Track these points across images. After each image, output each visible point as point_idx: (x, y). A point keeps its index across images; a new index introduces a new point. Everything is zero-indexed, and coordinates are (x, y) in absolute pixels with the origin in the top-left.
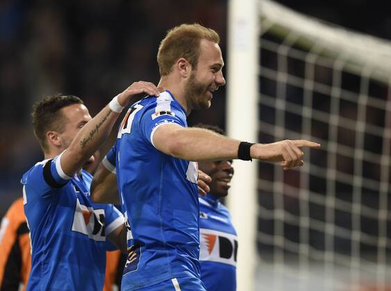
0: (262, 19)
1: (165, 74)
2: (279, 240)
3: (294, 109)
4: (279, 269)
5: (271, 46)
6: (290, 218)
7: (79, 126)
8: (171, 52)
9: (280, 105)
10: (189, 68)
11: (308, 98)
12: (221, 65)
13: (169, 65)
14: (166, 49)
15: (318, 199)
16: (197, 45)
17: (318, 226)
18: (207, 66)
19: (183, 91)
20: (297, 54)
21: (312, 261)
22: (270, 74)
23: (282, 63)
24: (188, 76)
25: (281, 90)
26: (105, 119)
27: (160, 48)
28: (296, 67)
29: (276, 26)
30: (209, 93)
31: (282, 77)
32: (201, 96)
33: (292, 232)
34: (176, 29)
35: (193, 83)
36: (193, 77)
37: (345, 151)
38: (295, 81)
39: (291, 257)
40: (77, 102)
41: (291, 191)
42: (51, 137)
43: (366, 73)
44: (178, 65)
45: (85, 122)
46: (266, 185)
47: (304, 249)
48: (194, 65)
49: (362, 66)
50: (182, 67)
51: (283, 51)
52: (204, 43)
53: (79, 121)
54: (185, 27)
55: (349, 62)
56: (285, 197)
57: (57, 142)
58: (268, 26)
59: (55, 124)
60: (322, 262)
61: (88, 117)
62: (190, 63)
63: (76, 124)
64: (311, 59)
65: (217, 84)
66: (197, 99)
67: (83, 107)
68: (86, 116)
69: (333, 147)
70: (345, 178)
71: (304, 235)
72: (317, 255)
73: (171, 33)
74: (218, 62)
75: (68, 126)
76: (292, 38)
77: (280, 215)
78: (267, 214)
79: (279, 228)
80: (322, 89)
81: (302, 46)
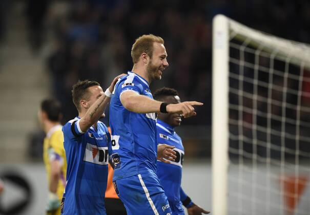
0: (231, 31)
1: (136, 63)
2: (241, 152)
3: (249, 80)
4: (241, 167)
5: (236, 46)
6: (247, 140)
7: (97, 98)
8: (138, 50)
9: (241, 78)
10: (148, 58)
11: (256, 74)
12: (165, 56)
13: (138, 57)
14: (135, 48)
15: (262, 129)
16: (152, 45)
17: (262, 144)
18: (158, 56)
19: (146, 70)
20: (249, 50)
21: (259, 162)
22: (235, 61)
23: (242, 55)
24: (148, 62)
25: (242, 70)
26: (103, 101)
27: (132, 49)
28: (250, 58)
29: (238, 35)
30: (160, 72)
31: (242, 63)
32: (156, 73)
33: (248, 147)
34: (140, 38)
35: (151, 66)
36: (150, 62)
37: (277, 103)
38: (249, 65)
39: (248, 161)
40: (97, 85)
41: (247, 125)
42: (82, 103)
43: (288, 60)
44: (142, 57)
45: (100, 95)
46: (233, 122)
47: (255, 156)
48: (151, 57)
49: (286, 57)
50: (144, 57)
51: (242, 49)
52: (155, 45)
53: (98, 95)
54: (145, 36)
55: (278, 54)
56: (244, 128)
57: (85, 106)
58: (234, 35)
59: (85, 96)
60: (265, 163)
61: (102, 92)
62: (149, 55)
63: (96, 96)
64: (257, 53)
65: (164, 66)
66: (153, 75)
67: (100, 87)
68: (101, 92)
69: (270, 101)
70: (276, 117)
71: (255, 149)
72: (262, 160)
73: (137, 40)
74: (164, 54)
75: (92, 98)
76: (247, 42)
77: (241, 138)
78: (234, 138)
79: (241, 145)
80: (264, 69)
81: (253, 46)
